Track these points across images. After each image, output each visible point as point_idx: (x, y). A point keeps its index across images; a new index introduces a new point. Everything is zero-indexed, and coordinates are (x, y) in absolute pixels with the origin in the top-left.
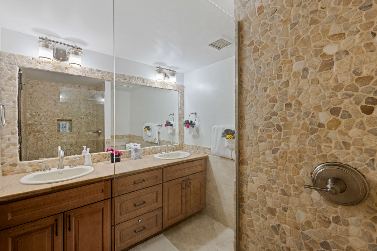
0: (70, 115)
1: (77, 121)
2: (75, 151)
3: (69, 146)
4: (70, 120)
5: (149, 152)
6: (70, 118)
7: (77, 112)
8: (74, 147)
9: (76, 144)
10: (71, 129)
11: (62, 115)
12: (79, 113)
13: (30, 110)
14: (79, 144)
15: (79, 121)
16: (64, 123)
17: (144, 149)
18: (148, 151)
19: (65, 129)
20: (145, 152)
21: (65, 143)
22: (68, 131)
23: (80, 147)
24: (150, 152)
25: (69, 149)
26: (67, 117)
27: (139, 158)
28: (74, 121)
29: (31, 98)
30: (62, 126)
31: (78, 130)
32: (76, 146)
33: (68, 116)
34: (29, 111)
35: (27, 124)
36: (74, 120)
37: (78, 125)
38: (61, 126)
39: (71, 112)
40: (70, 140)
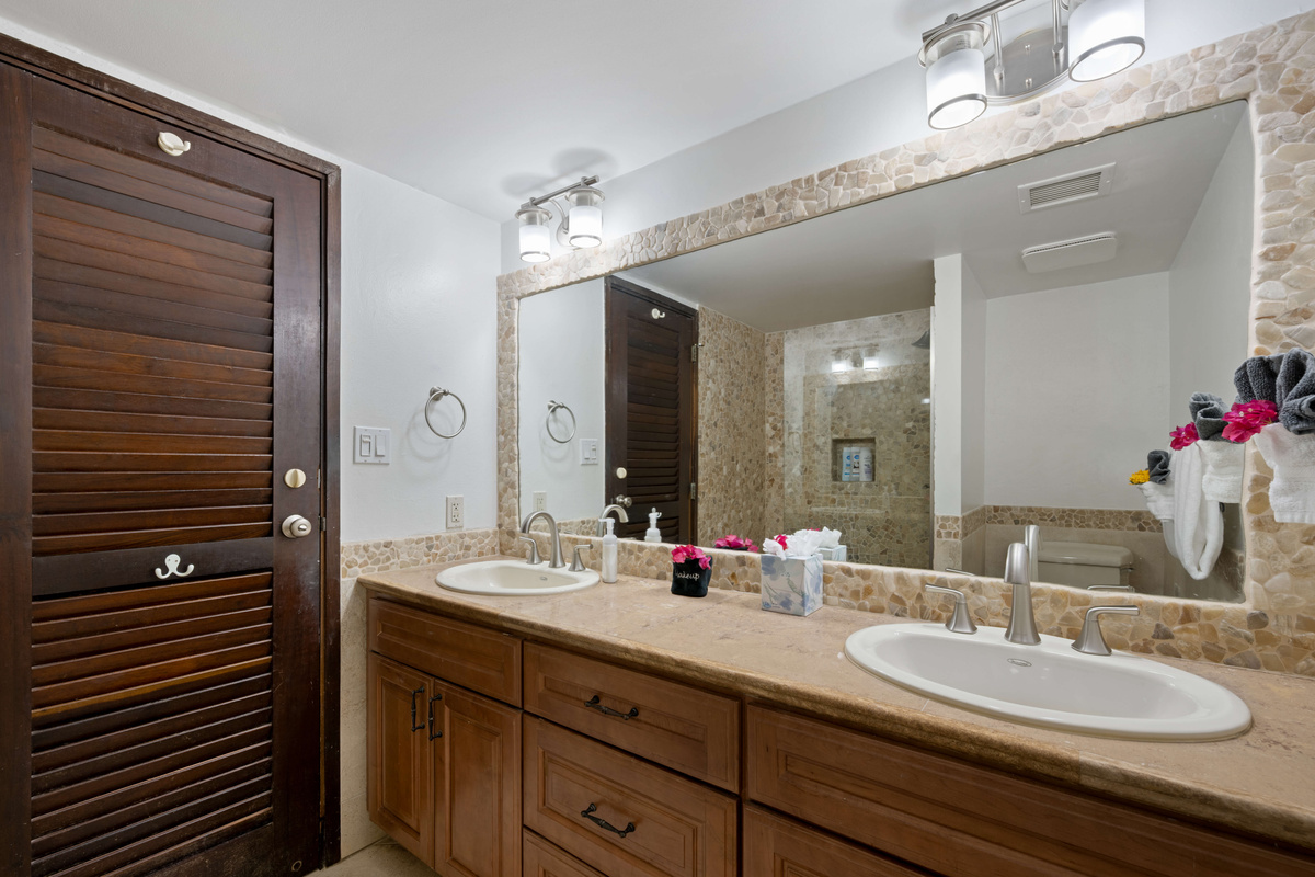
0: (867, 421)
1: (892, 441)
2: (884, 552)
3: (865, 532)
4: (872, 440)
5: (895, 598)
6: (867, 433)
7: (890, 410)
8: (880, 537)
9: (886, 528)
10: (872, 472)
11: (845, 424)
12: (899, 412)
13: (773, 414)
14: (897, 530)
15: (896, 443)
16: (854, 449)
17: (865, 575)
18: (893, 588)
19: (854, 471)
20: (868, 591)
21: (851, 519)
22: (864, 477)
23: (898, 542)
24: (910, 603)
25: (865, 544)
26: (859, 429)
27: (782, 609)
28: (881, 442)
29: (773, 381)
30: (848, 462)
31: (892, 477)
32: (887, 536)
33: (864, 426)
34: (771, 419)
35: (767, 454)
36: (882, 438)
37: (894, 456)
38: (845, 461)
39: (870, 410)
40: (869, 512)
